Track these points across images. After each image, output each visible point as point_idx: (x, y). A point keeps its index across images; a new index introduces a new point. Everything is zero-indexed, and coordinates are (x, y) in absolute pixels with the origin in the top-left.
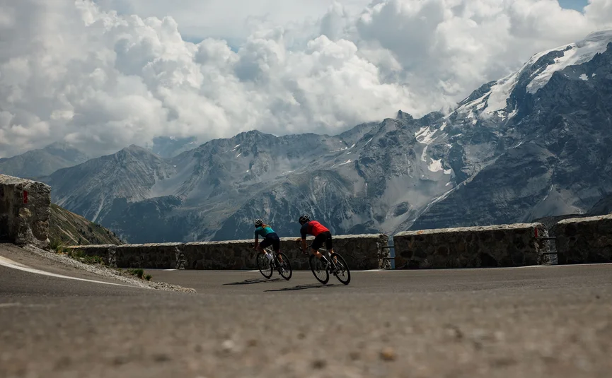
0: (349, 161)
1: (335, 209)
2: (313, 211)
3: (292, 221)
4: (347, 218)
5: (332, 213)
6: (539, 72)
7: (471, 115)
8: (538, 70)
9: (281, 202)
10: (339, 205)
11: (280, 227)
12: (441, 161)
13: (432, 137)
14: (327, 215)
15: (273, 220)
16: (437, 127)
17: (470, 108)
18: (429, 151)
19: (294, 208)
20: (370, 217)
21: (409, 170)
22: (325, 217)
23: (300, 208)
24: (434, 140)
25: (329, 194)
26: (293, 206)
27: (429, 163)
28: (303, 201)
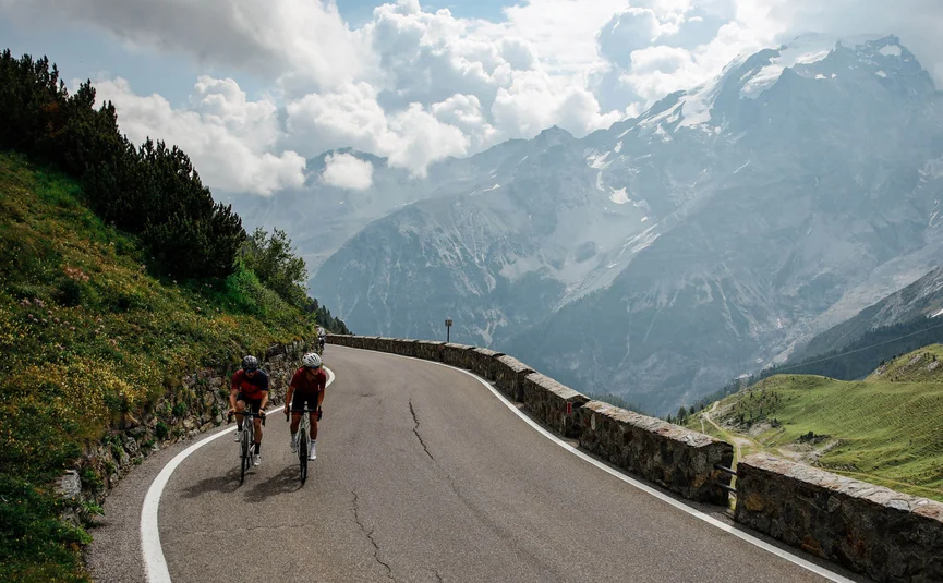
0: (497, 186)
1: (491, 249)
2: (457, 250)
3: (428, 264)
4: (509, 262)
5: (488, 255)
6: (754, 74)
7: (660, 131)
8: (750, 72)
9: (408, 237)
10: (497, 243)
11: (410, 274)
12: (626, 191)
13: (606, 160)
14: (480, 258)
15: (398, 264)
16: (611, 149)
17: (657, 122)
18: (605, 179)
19: (429, 245)
20: (542, 262)
21: (585, 200)
22: (477, 261)
23: (438, 245)
24: (609, 163)
25: (480, 228)
26: (427, 243)
27: (609, 192)
28: (442, 235)
